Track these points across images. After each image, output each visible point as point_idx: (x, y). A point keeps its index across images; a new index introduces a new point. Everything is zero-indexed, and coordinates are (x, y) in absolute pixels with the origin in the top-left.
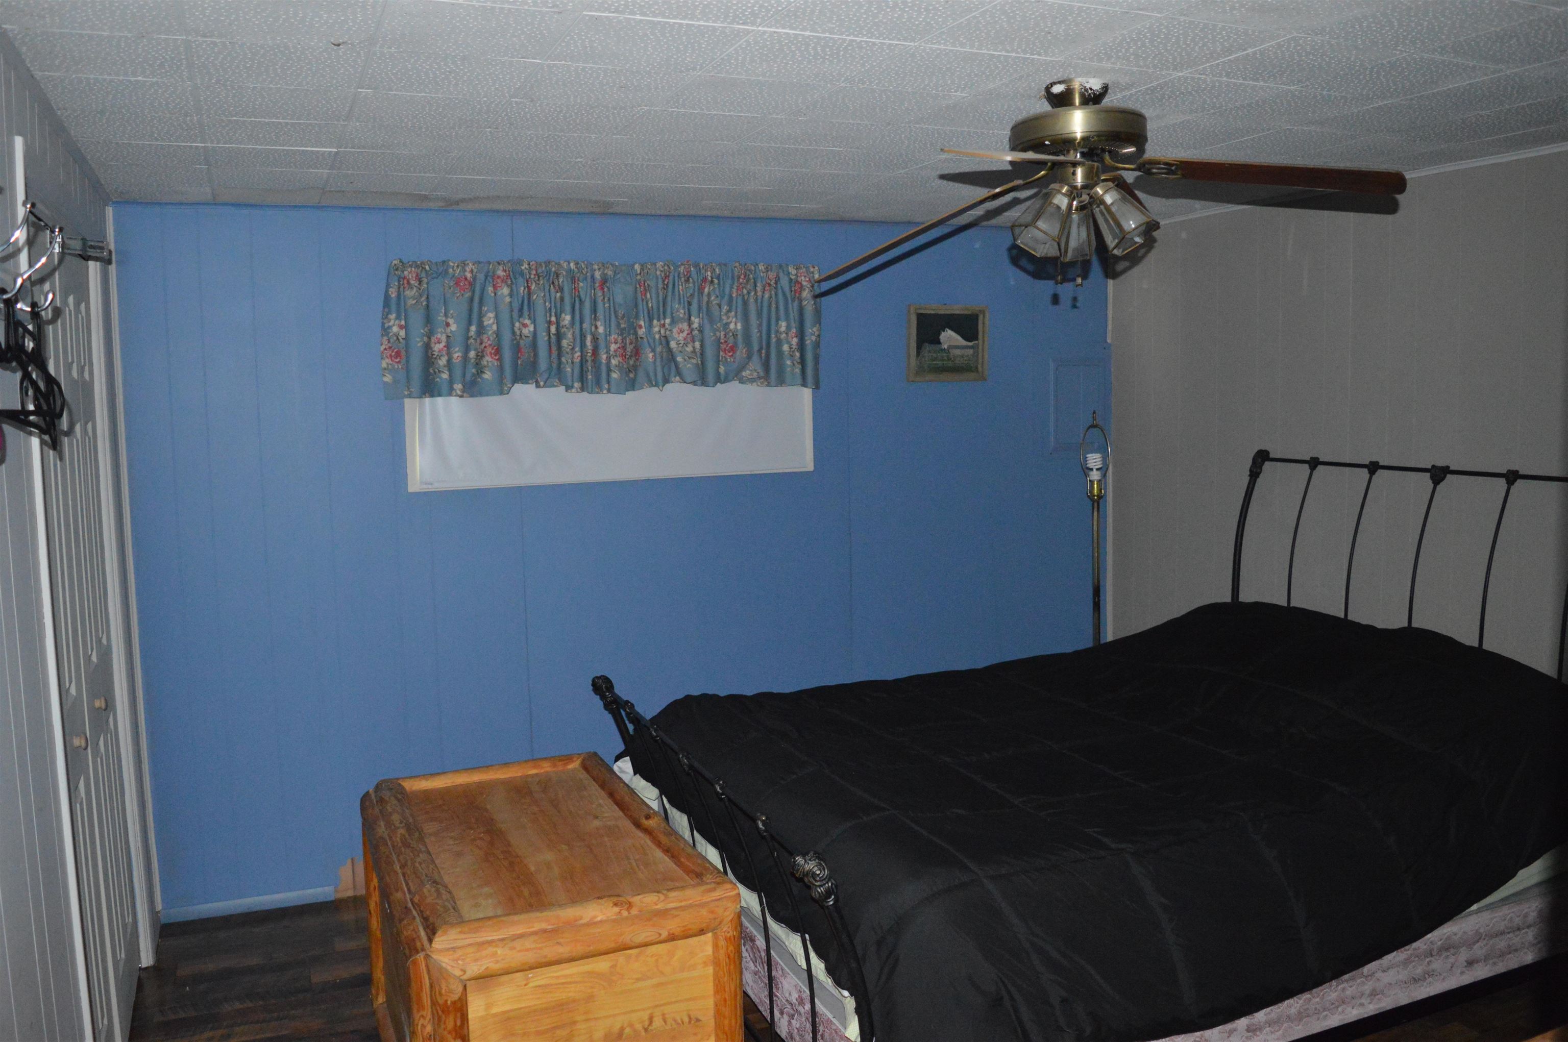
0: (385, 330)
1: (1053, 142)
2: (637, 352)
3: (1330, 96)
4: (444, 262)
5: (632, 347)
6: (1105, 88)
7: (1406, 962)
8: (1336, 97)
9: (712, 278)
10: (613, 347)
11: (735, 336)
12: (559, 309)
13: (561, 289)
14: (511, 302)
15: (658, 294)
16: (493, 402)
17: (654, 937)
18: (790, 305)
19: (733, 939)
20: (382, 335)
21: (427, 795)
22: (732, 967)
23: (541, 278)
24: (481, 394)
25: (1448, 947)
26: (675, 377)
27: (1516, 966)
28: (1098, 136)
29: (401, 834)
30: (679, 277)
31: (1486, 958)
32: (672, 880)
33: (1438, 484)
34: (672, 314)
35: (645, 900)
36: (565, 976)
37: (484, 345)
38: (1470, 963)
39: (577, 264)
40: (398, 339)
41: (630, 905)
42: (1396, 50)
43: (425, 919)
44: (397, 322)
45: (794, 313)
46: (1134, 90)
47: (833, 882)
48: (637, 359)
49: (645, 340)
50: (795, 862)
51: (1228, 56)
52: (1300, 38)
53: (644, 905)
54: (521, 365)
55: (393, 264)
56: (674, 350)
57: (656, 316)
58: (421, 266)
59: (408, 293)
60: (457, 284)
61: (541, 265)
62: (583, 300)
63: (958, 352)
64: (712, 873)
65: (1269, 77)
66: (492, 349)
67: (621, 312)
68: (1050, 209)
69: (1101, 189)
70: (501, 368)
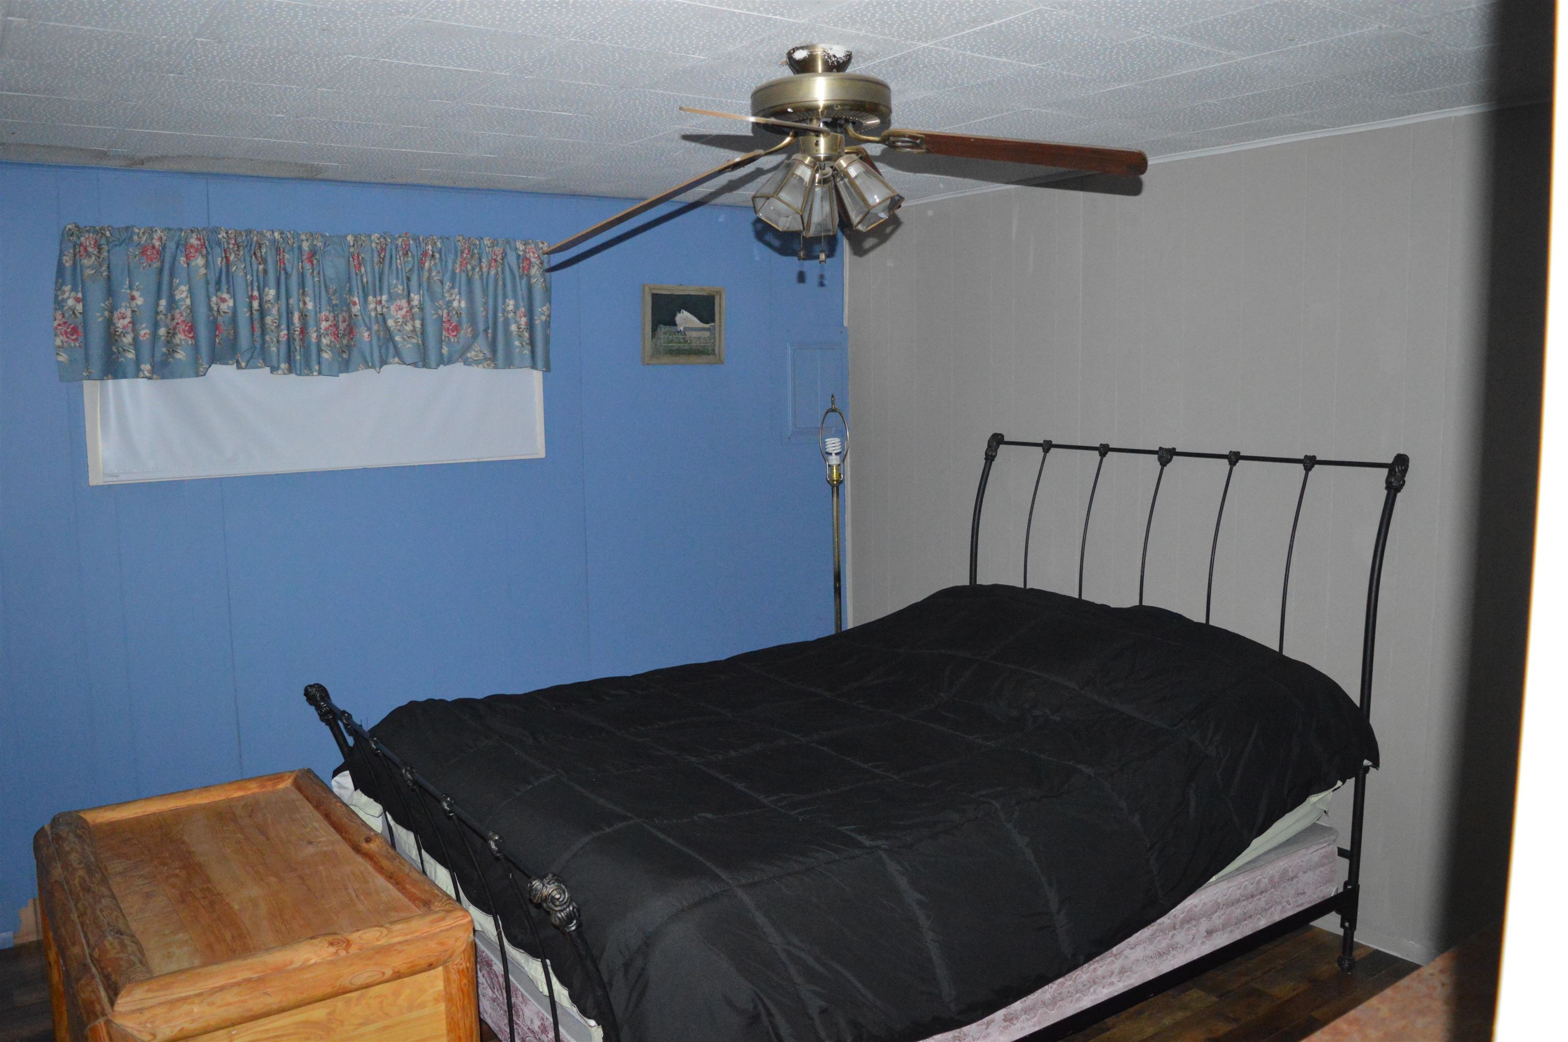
0: (59, 304)
1: (796, 110)
2: (351, 331)
3: (1069, 76)
4: (127, 228)
5: (345, 325)
6: (849, 57)
7: (1151, 939)
8: (1075, 78)
9: (433, 252)
10: (324, 325)
11: (459, 315)
12: (262, 282)
13: (264, 261)
14: (206, 274)
15: (373, 269)
16: (188, 385)
17: (378, 977)
18: (518, 284)
19: (465, 970)
20: (56, 309)
21: (114, 828)
22: (466, 1002)
23: (241, 248)
24: (172, 375)
25: (1190, 919)
26: (394, 358)
27: (1250, 933)
28: (841, 105)
29: (80, 877)
30: (397, 251)
31: (1224, 927)
32: (396, 910)
33: (1165, 465)
34: (389, 289)
35: (365, 936)
36: (277, 1029)
37: (176, 321)
38: (1209, 933)
39: (282, 233)
40: (74, 313)
41: (348, 944)
42: (1137, 30)
43: (106, 978)
44: (73, 294)
45: (522, 291)
46: (877, 61)
47: (575, 905)
48: (352, 339)
49: (360, 318)
50: (531, 887)
51: (974, 27)
52: (1046, 11)
53: (364, 942)
54: (219, 343)
55: (67, 229)
56: (392, 329)
57: (371, 291)
58: (101, 232)
59: (86, 262)
60: (144, 252)
61: (240, 233)
62: (290, 273)
63: (694, 334)
64: (441, 901)
65: (1012, 54)
66: (186, 326)
67: (332, 287)
68: (793, 181)
69: (844, 161)
70: (196, 348)
